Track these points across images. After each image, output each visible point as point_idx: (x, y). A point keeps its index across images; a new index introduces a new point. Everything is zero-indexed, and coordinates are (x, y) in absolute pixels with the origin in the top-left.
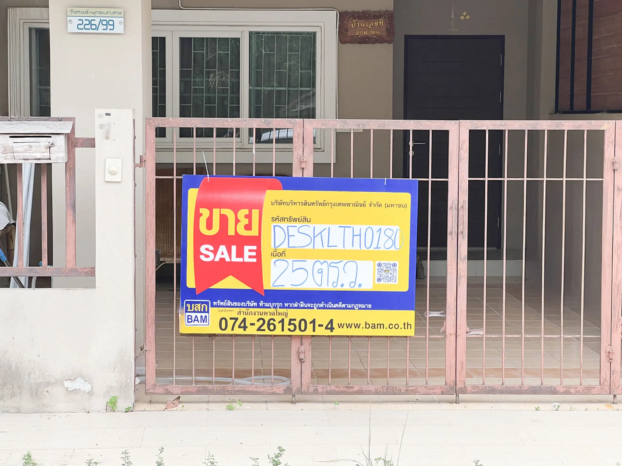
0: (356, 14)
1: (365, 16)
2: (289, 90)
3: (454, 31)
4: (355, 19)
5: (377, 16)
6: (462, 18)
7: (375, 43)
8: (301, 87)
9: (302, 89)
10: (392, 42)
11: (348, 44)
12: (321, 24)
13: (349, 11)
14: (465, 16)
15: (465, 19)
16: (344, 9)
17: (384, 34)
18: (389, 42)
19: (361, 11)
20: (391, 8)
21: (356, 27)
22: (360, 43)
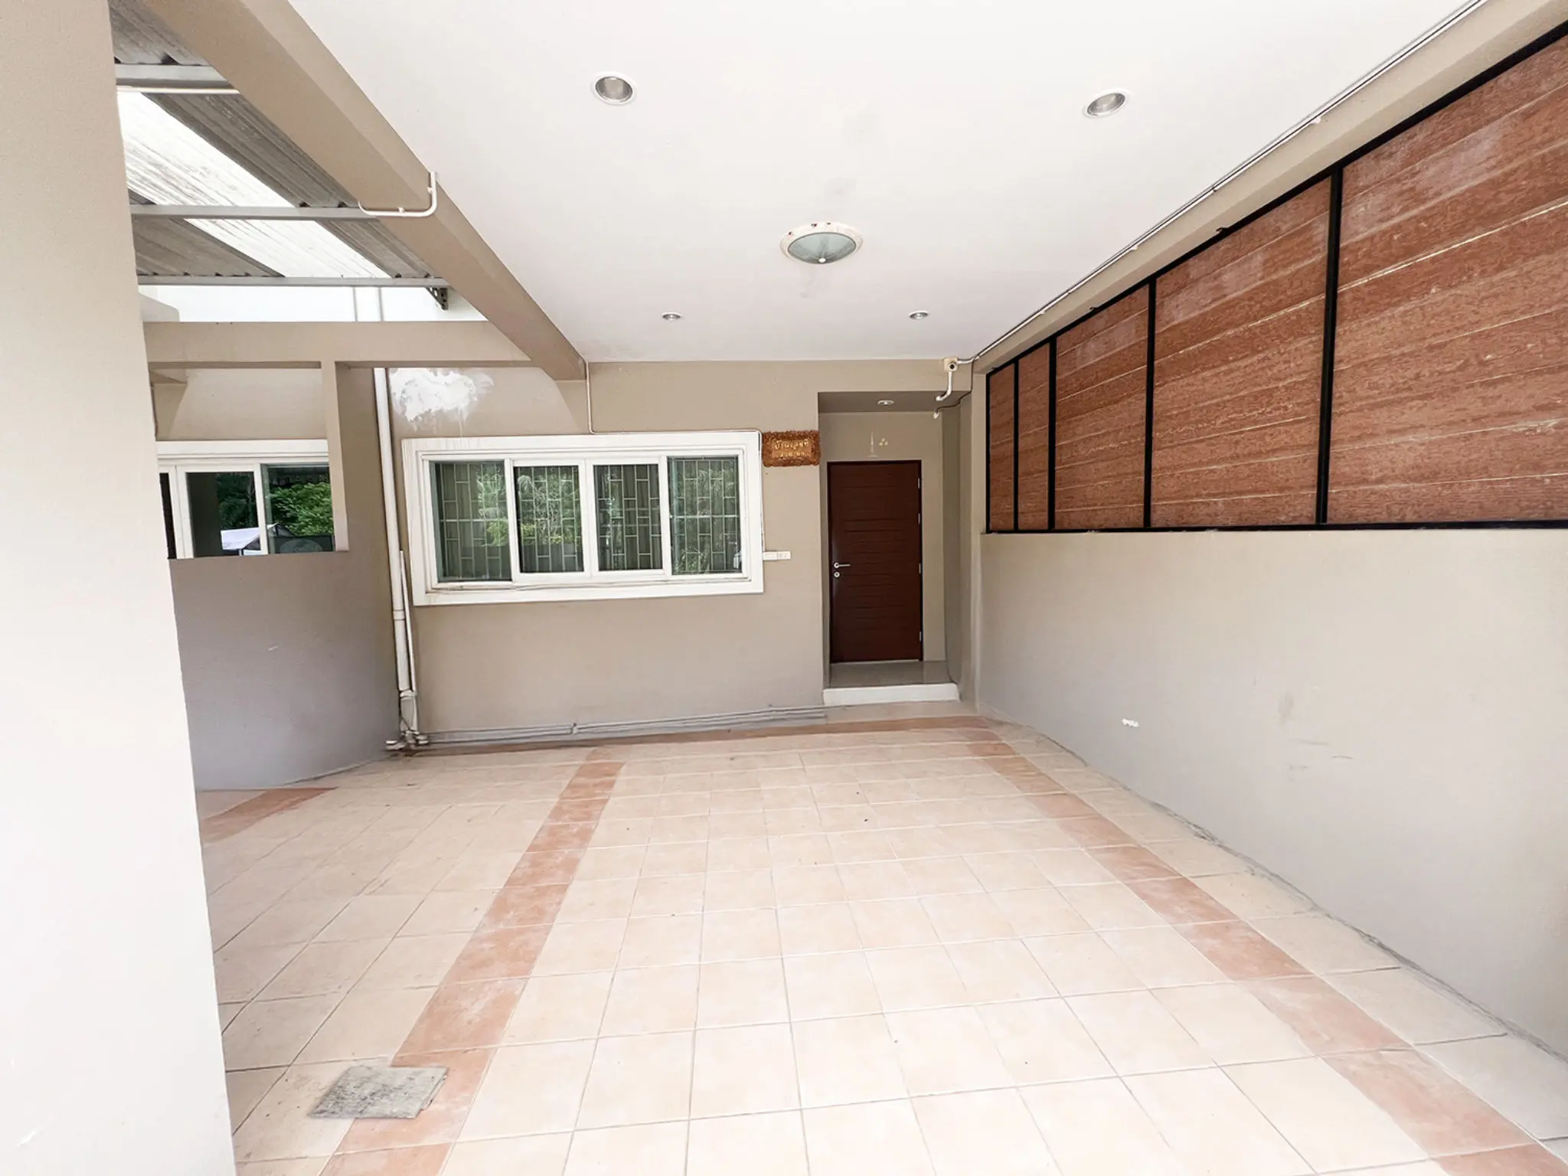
0: (780, 435)
1: (789, 437)
2: (713, 518)
3: (873, 457)
4: (779, 439)
5: (802, 436)
6: (881, 444)
7: (800, 465)
8: (725, 514)
9: (726, 516)
10: (818, 463)
11: (772, 467)
12: (743, 447)
13: (772, 432)
14: (884, 443)
15: (884, 445)
16: (765, 430)
17: (810, 455)
18: (814, 464)
19: (785, 431)
20: (816, 428)
21: (780, 449)
22: (784, 465)
